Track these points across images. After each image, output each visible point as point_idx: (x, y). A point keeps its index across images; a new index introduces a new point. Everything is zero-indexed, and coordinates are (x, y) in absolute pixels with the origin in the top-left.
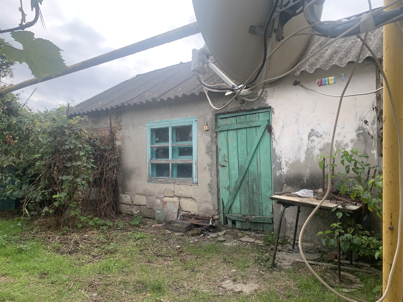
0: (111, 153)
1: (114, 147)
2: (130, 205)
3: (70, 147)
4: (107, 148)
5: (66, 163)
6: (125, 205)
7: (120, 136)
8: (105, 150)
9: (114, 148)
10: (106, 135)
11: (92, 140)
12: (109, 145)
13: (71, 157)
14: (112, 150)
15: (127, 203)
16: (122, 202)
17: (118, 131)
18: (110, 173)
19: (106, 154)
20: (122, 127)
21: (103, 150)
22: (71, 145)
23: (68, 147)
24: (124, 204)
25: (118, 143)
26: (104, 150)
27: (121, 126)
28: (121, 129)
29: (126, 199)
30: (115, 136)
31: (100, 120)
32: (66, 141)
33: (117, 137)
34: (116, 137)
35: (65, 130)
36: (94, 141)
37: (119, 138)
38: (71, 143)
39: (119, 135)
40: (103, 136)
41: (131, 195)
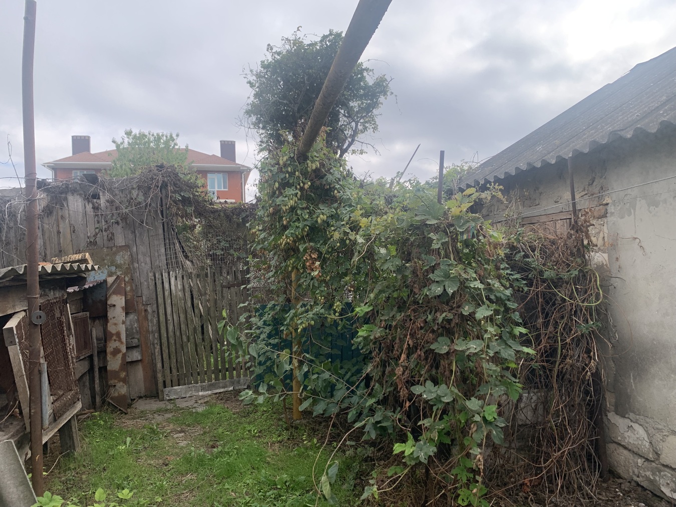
0: (577, 289)
1: (587, 272)
2: (647, 460)
3: (445, 290)
4: (565, 276)
5: (435, 340)
6: (625, 452)
7: (601, 235)
8: (558, 282)
9: (584, 276)
10: (558, 233)
11: (519, 252)
12: (568, 265)
13: (449, 321)
14: (579, 279)
15: (635, 450)
16: (616, 440)
17: (594, 222)
18: (577, 352)
19: (561, 294)
20: (611, 209)
21: (552, 280)
22: (447, 283)
23: (438, 290)
24: (625, 448)
25: (596, 257)
26: (556, 281)
27: (607, 204)
28: (605, 216)
29: (629, 433)
30: (588, 237)
31: (541, 194)
32: (433, 269)
33: (594, 239)
34: (590, 241)
35: (432, 235)
36: (526, 256)
37: (600, 243)
38: (447, 276)
39: (599, 233)
40: (551, 237)
41: (651, 431)
